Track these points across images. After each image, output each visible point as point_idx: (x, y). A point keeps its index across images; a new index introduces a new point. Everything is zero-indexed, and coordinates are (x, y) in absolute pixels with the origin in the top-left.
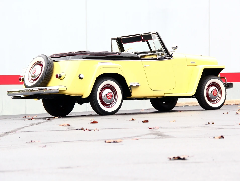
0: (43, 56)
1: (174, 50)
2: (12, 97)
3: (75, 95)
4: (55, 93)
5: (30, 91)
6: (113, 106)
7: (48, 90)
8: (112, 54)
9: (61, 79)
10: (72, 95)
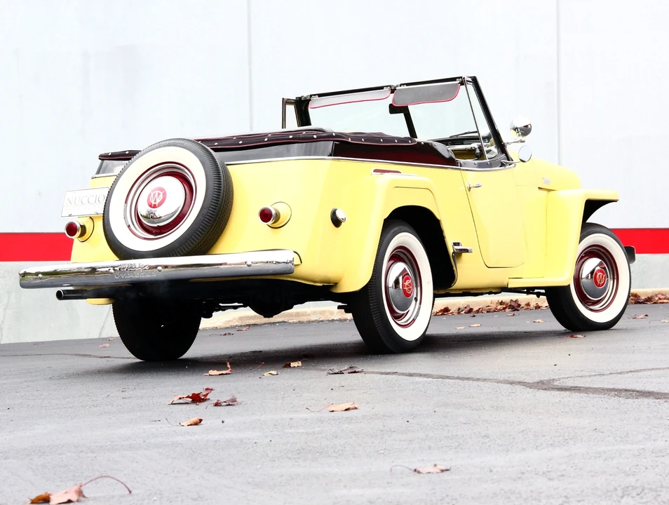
1: (521, 138)
2: (58, 293)
3: (321, 282)
4: (254, 278)
5: (160, 268)
6: (414, 320)
7: (249, 263)
8: (398, 143)
9: (277, 225)
10: (313, 284)
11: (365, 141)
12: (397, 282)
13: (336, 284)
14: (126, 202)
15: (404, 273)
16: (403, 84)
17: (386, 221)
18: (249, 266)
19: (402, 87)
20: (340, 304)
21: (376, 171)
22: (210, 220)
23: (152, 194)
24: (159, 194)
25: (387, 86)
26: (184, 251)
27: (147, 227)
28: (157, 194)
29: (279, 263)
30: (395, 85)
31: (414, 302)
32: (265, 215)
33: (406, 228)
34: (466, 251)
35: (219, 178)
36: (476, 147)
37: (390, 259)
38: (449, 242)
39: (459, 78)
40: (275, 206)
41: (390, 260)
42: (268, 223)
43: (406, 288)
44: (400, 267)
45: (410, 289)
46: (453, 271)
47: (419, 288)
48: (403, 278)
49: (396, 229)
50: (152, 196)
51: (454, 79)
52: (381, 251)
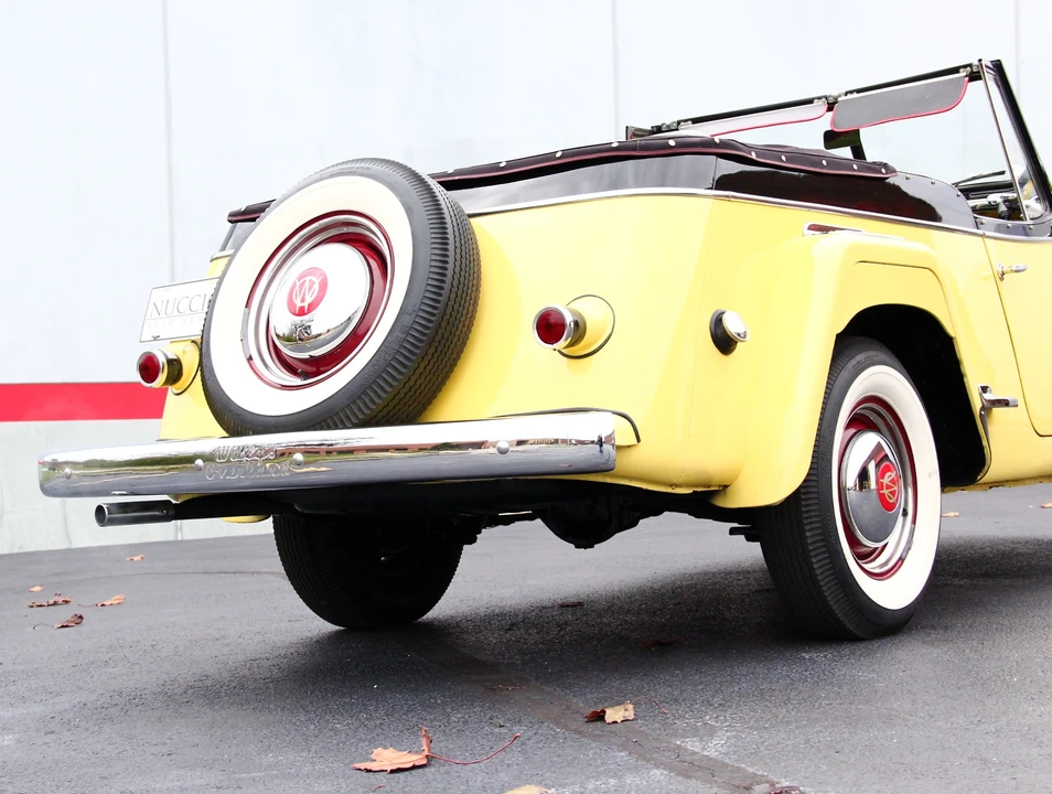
0: (397, 176)
2: (100, 510)
3: (688, 487)
5: (299, 457)
6: (901, 560)
7: (503, 445)
8: (859, 170)
9: (577, 350)
10: (669, 490)
11: (788, 160)
12: (863, 476)
13: (726, 487)
14: (248, 305)
15: (878, 455)
16: (851, 92)
17: (840, 338)
18: (503, 452)
19: (850, 96)
20: (736, 525)
21: (814, 228)
22: (420, 341)
23: (298, 284)
24: (312, 283)
25: (819, 98)
26: (361, 416)
27: (289, 360)
28: (307, 284)
29: (582, 443)
30: (835, 94)
31: (900, 518)
32: (549, 328)
33: (882, 356)
34: (1005, 403)
35: (444, 241)
36: (999, 200)
37: (851, 423)
38: (973, 384)
39: (965, 67)
40: (577, 306)
41: (848, 426)
42: (557, 346)
43: (885, 491)
44: (868, 441)
45: (893, 493)
46: (982, 448)
47: (910, 491)
48: (877, 466)
49: (860, 357)
50: (297, 288)
51: (955, 70)
52: (829, 408)
